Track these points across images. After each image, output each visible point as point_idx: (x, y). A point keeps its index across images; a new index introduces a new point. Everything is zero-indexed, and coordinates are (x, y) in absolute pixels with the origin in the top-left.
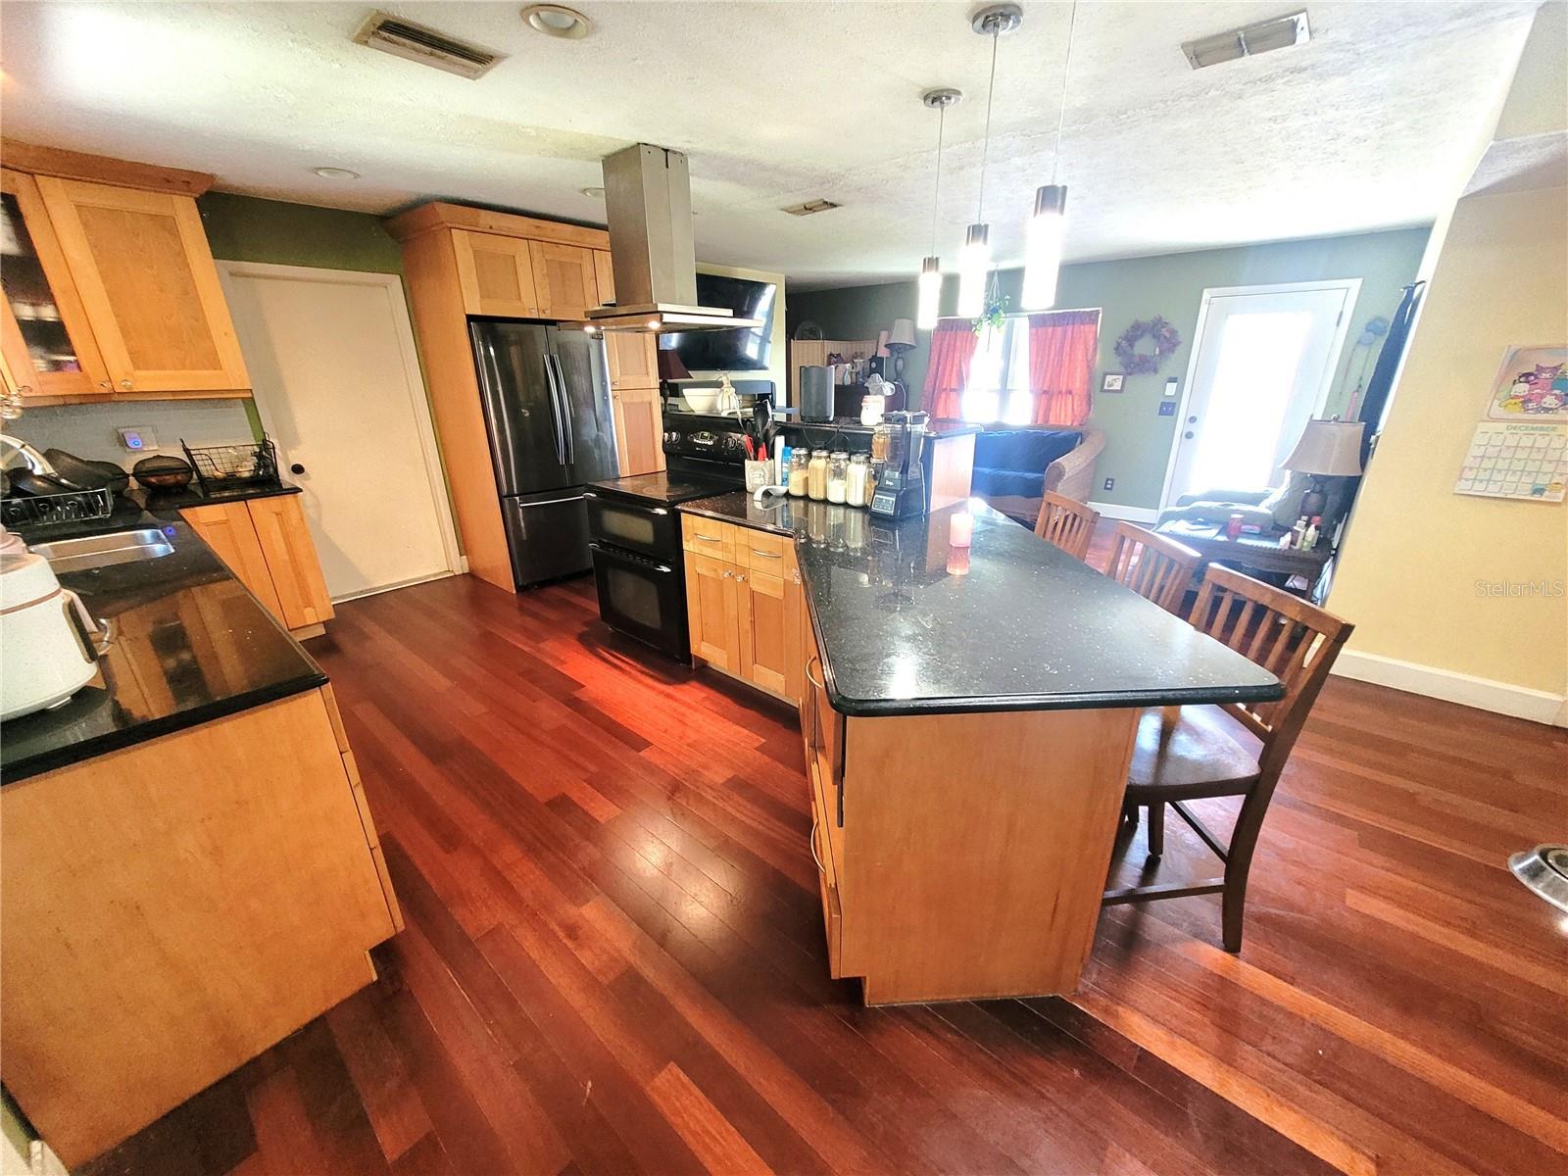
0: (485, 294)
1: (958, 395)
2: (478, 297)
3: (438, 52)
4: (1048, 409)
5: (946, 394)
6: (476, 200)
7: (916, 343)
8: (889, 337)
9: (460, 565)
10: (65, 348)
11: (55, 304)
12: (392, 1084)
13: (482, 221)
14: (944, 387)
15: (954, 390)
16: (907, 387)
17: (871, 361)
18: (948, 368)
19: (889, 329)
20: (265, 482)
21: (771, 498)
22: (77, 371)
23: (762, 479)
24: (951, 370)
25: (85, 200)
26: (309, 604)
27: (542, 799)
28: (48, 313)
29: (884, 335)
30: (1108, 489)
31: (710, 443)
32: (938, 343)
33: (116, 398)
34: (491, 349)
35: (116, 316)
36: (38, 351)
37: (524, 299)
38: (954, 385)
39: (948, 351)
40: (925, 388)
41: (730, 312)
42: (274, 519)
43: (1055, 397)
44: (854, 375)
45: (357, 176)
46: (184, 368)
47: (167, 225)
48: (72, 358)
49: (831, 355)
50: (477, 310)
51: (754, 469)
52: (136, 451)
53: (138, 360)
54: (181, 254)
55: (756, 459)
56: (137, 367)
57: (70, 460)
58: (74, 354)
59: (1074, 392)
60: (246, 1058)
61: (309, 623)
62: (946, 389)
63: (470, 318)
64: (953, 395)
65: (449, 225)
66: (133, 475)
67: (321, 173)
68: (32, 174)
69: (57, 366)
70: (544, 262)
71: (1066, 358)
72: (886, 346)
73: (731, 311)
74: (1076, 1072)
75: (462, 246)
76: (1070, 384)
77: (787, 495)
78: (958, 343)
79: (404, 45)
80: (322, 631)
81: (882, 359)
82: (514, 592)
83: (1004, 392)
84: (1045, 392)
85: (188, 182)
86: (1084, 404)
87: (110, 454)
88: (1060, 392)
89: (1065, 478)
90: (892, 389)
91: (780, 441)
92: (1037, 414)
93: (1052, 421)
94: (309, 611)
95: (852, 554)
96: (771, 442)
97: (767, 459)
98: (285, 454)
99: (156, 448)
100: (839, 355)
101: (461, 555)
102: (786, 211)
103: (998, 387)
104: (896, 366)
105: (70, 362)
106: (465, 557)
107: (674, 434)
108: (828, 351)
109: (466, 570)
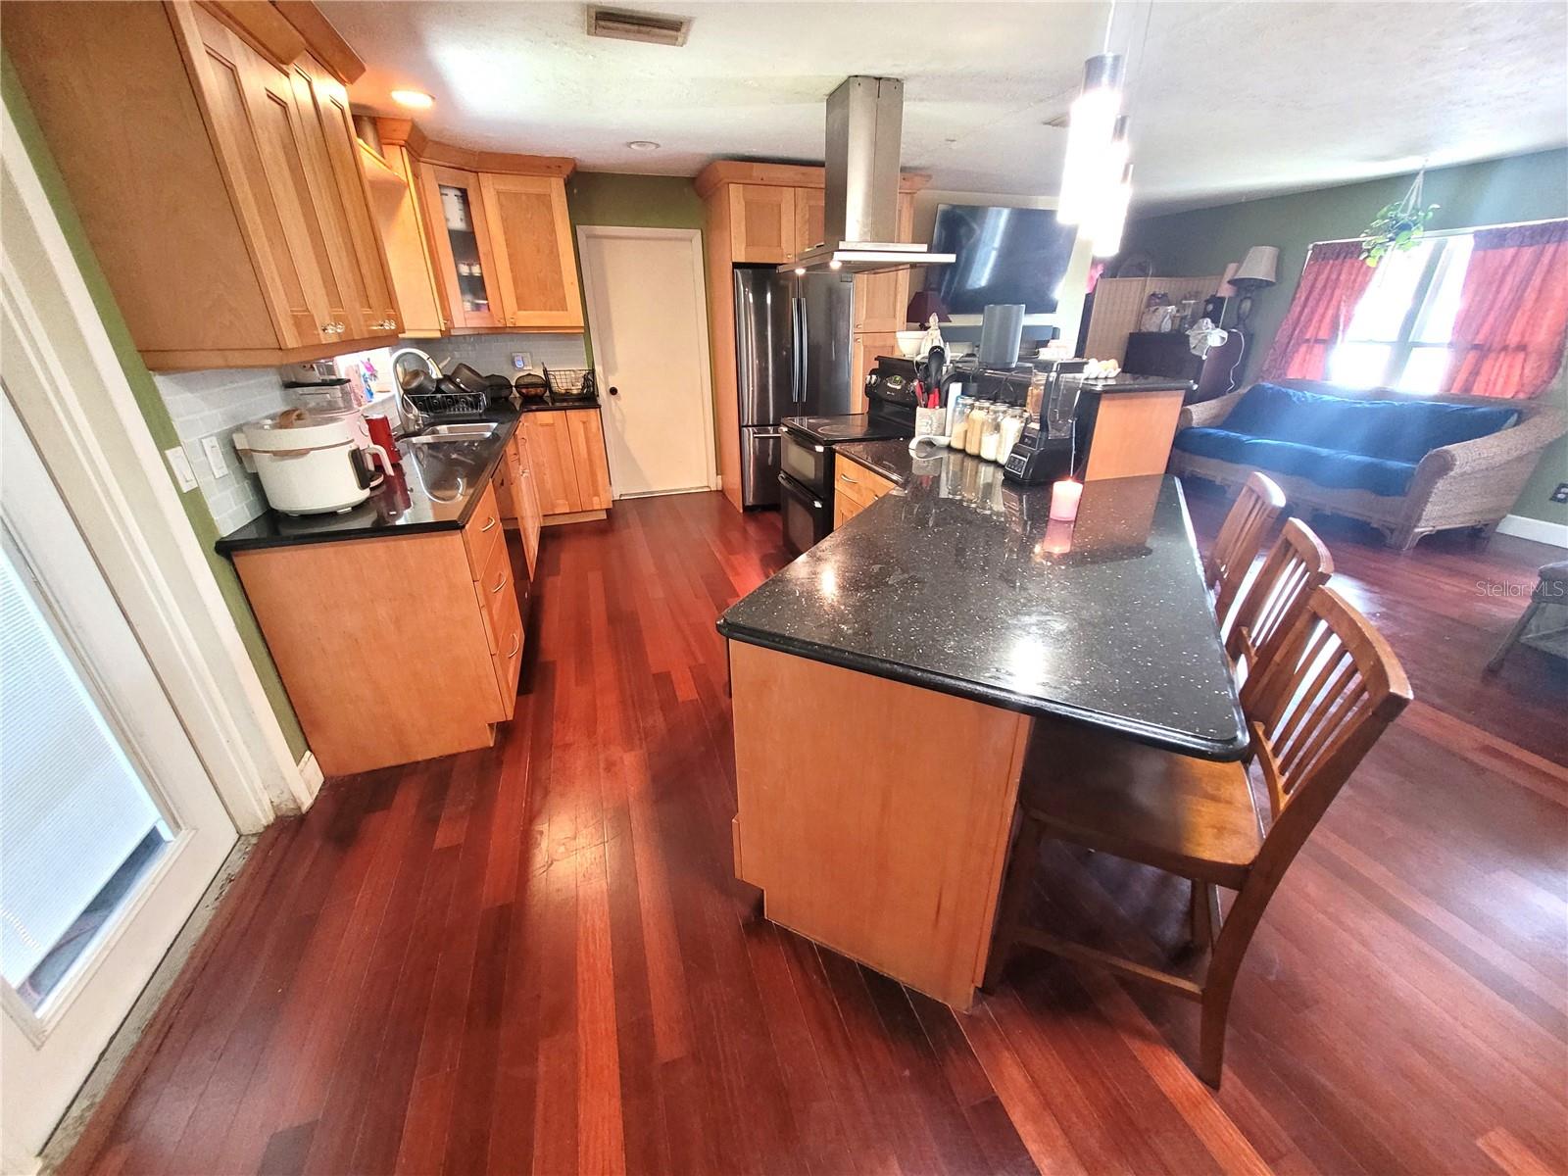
0: (751, 242)
1: (1326, 350)
2: (744, 246)
3: (642, 28)
4: (1475, 373)
5: (1308, 347)
6: (752, 154)
7: (1277, 279)
8: (1236, 271)
9: (715, 483)
10: (482, 294)
11: (480, 264)
12: (462, 808)
13: (755, 174)
14: (1307, 337)
15: (1324, 341)
16: (1250, 337)
17: (1208, 302)
18: (1320, 310)
19: (1240, 261)
20: (587, 399)
21: (934, 448)
22: (487, 311)
23: (928, 427)
24: (1323, 316)
25: (502, 187)
26: (597, 494)
27: (654, 670)
28: (476, 270)
29: (1232, 267)
30: (1560, 500)
31: (899, 387)
32: (1311, 277)
33: (508, 330)
34: (751, 295)
35: (512, 272)
36: (469, 297)
37: (783, 245)
38: (1322, 335)
39: (1325, 287)
40: (1277, 339)
41: (924, 247)
42: (581, 425)
43: (1493, 355)
44: (1177, 321)
45: (658, 146)
46: (545, 310)
47: (544, 200)
48: (485, 302)
49: (1153, 295)
50: (740, 257)
51: (923, 416)
52: (521, 370)
53: (522, 304)
54: (552, 223)
55: (926, 406)
56: (520, 309)
57: (467, 372)
58: (487, 299)
59: (1530, 348)
60: (413, 759)
61: (596, 508)
62: (1308, 341)
63: (736, 265)
64: (1318, 349)
65: (727, 180)
66: (516, 387)
67: (633, 146)
68: (477, 172)
69: (477, 307)
70: (807, 208)
71: (1530, 295)
72: (1229, 282)
73: (926, 246)
74: (907, 1073)
75: (736, 200)
76: (1527, 335)
77: (949, 448)
78: (1342, 278)
79: (617, 29)
80: (604, 516)
81: (1222, 299)
82: (741, 511)
83: (1405, 345)
84: (1476, 347)
85: (559, 167)
86: (1546, 368)
87: (504, 370)
88: (1505, 348)
89: (1452, 473)
90: (1223, 338)
91: (955, 389)
92: (1452, 379)
93: (1478, 390)
94: (596, 499)
95: (995, 518)
96: (945, 388)
97: (937, 407)
98: (606, 378)
99: (531, 368)
100: (1165, 295)
101: (717, 475)
102: (1049, 123)
103: (1394, 337)
104: (1239, 308)
105: (483, 304)
106: (720, 477)
107: (874, 377)
108: (1149, 291)
109: (720, 488)
